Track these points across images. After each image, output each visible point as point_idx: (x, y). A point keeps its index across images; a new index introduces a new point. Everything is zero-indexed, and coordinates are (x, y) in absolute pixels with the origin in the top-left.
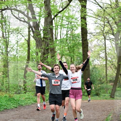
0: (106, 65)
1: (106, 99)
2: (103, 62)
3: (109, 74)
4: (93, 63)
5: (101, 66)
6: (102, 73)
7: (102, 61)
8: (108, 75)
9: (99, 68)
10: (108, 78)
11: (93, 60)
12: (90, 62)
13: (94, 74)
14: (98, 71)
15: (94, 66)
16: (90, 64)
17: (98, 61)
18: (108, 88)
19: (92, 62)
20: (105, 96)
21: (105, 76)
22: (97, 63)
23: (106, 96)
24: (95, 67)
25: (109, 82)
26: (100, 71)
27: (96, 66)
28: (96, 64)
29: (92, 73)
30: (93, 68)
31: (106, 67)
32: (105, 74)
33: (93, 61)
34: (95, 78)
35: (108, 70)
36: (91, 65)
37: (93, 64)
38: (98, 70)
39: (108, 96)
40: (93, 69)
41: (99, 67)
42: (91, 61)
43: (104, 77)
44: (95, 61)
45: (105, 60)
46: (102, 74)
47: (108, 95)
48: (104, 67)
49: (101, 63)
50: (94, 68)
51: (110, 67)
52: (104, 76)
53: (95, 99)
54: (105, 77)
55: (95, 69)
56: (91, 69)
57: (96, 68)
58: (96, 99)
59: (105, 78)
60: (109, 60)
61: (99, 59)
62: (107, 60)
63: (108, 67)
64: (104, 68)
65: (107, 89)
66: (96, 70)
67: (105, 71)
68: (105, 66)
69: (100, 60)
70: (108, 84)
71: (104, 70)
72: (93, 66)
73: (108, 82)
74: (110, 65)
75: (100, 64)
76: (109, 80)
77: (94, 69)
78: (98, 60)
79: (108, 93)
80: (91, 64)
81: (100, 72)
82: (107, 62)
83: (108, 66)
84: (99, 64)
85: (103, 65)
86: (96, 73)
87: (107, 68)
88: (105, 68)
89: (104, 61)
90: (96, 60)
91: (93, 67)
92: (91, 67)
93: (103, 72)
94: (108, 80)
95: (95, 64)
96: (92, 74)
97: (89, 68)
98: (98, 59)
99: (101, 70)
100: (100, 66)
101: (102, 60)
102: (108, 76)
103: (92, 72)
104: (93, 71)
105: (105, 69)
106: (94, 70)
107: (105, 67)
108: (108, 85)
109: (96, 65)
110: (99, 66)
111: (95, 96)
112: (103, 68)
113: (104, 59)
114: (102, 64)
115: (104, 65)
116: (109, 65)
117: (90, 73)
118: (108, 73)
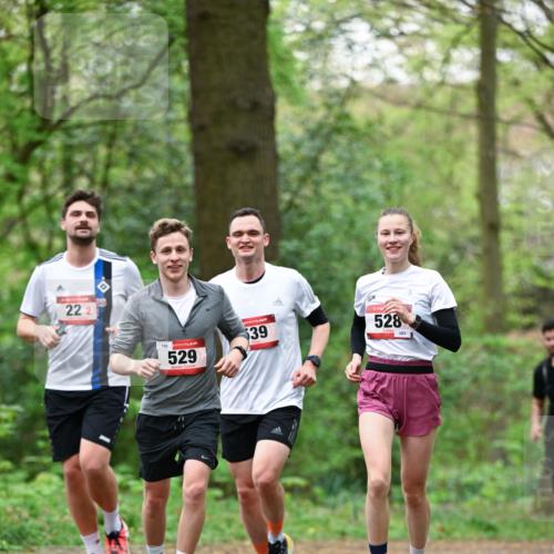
0: (486, 89)
1: (490, 528)
2: (447, 60)
3: (520, 213)
4: (317, 66)
5: (419, 106)
6: (437, 203)
7: (431, 47)
8: (515, 221)
9: (398, 131)
10: (509, 260)
11: (319, 25)
12: (285, 59)
13: (336, 212)
14: (386, 170)
15: (329, 107)
16: (285, 79)
17: (386, 45)
18: (508, 388)
19: (300, 56)
20: (475, 488)
21: (475, 231)
22: (374, 65)
23: (489, 490)
24: (346, 116)
25: (526, 311)
26: (402, 165)
27: (359, 111)
28: (358, 76)
29: (307, 191)
30: (324, 134)
31: (486, 116)
32: (472, 206)
33: (316, 41)
34: (343, 256)
35: (514, 155)
36: (294, 98)
37: (315, 85)
38: (378, 164)
39: (512, 493)
40: (321, 151)
41: (393, 114)
42: (299, 46)
43: (457, 248)
44: (339, 43)
45: (475, 31)
46: (438, 214)
47: (504, 482)
48: (456, 120)
49: (425, 63)
50: (338, 131)
51: (541, 118)
52: (462, 240)
53: (343, 534)
54: (479, 249)
55: (342, 140)
56: (297, 146)
57: (353, 129)
58: (350, 528)
59: (471, 258)
60: (520, 27)
61: (398, 22)
62: (504, 36)
63: (516, 121)
64: (457, 135)
65: (497, 406)
66: (350, 163)
67: (468, 174)
68: (470, 104)
69: (409, 27)
70: (512, 339)
71: (458, 153)
72: (318, 102)
73: (514, 317)
74: (539, 99)
75: (404, 78)
76: (522, 293)
77: (327, 138)
78: (386, 35)
79: (503, 455)
80: (296, 79)
81: (403, 180)
82: (503, 56)
83: (506, 105)
84: (391, 81)
85: (440, 99)
86: (357, 200)
87: (500, 131)
88: (473, 130)
89: (455, 42)
90: (360, 30)
91: (320, 114)
92: (289, 124)
93: (449, 183)
94: (511, 282)
95: (344, 83)
96: (313, 208)
97: (271, 133)
98: (387, 23)
99: (417, 160)
100: (404, 112)
101: (432, 36)
102: (506, 237)
103: (303, 180)
104: (313, 164)
105: (472, 150)
106: (327, 158)
107: (466, 117)
108: (512, 350)
109: (354, 91)
110: (400, 102)
111: (344, 494)
112: (449, 129)
113: (457, 21)
114: (431, 75)
115: (454, 101)
116: (530, 102)
117: (286, 197)
118: (506, 195)
